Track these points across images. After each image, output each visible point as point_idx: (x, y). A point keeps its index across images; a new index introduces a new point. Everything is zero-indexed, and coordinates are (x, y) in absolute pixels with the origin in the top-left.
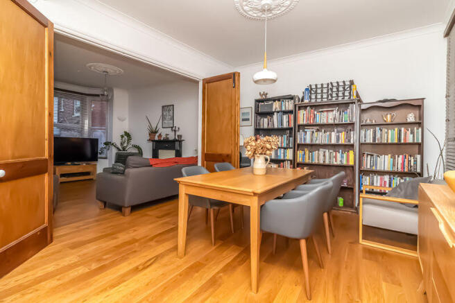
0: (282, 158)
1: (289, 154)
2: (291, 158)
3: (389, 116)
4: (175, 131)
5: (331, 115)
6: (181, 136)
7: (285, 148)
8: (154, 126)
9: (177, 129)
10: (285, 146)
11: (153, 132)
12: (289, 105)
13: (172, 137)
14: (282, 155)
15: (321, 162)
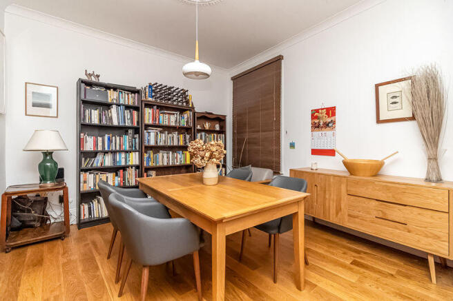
0: (123, 163)
1: (134, 159)
2: (137, 163)
3: (207, 124)
5: (173, 118)
7: (126, 152)
10: (127, 149)
12: (130, 99)
14: (123, 161)
15: (165, 164)
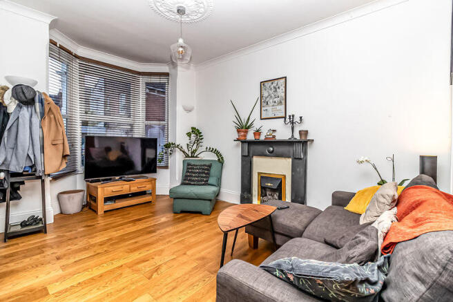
4: (293, 123)
6: (306, 132)
8: (244, 117)
9: (297, 119)
11: (243, 128)
13: (283, 133)
